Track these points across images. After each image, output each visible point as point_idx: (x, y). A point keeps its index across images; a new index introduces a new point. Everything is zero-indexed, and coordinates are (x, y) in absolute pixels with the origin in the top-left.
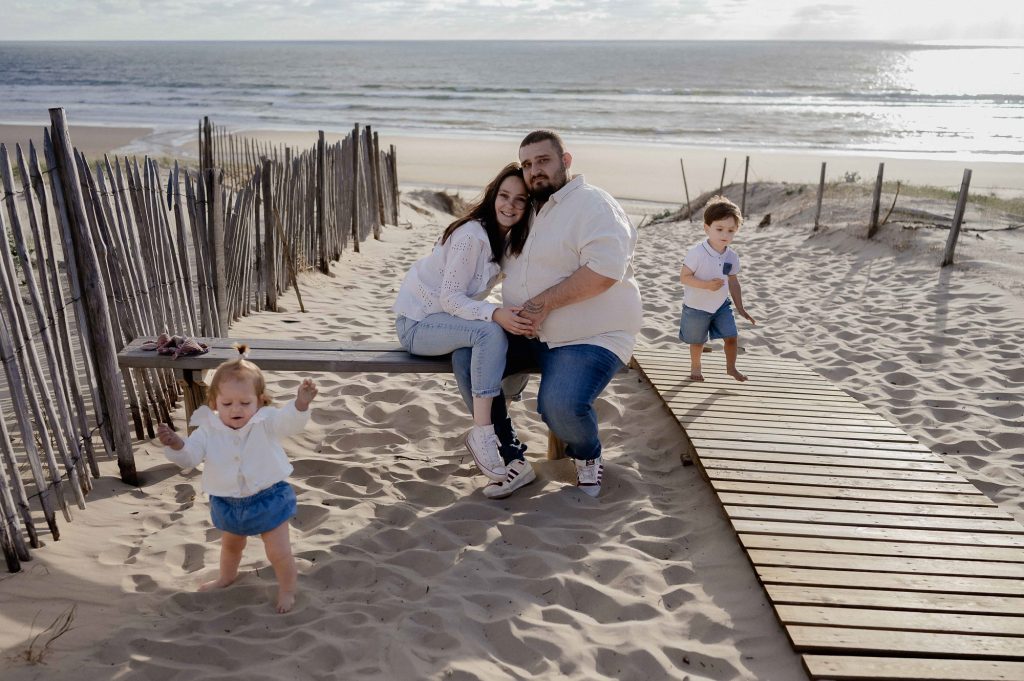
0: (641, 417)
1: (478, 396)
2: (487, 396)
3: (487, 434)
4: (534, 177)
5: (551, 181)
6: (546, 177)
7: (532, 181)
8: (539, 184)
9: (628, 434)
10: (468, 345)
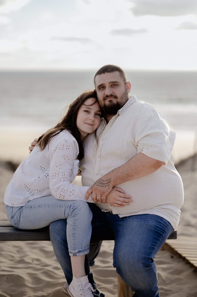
0: (178, 280)
1: (75, 255)
2: (81, 254)
3: (84, 283)
4: (107, 96)
5: (119, 100)
6: (116, 97)
7: (104, 99)
8: (110, 101)
9: (170, 291)
10: (63, 217)
